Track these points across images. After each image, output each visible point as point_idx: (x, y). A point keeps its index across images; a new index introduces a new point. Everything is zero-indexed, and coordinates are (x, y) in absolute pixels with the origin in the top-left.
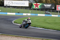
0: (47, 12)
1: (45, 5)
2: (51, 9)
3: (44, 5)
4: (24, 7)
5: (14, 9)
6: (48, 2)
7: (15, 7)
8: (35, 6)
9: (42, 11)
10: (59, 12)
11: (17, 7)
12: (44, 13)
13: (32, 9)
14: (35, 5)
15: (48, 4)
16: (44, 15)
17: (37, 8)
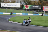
0: (35, 12)
3: (33, 6)
4: (17, 8)
5: (9, 10)
6: (36, 4)
7: (10, 8)
8: (25, 7)
11: (11, 8)
12: (33, 13)
13: (23, 10)
16: (33, 14)
17: (27, 9)
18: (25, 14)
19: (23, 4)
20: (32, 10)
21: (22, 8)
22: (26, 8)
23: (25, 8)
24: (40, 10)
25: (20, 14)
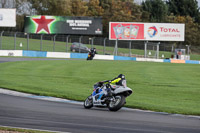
0: (76, 45)
1: (71, 23)
2: (92, 36)
3: (68, 21)
4: (1, 29)
6: (82, 13)
8: (36, 25)
9: (61, 40)
10: (119, 46)
12: (68, 48)
13: (26, 37)
14: (37, 20)
15: (79, 18)
16: (67, 55)
17: (43, 31)
18: (34, 54)
19: (28, 12)
20: (65, 36)
21: (23, 31)
22: (39, 29)
23: (35, 28)
24: (97, 36)
25: (15, 55)
